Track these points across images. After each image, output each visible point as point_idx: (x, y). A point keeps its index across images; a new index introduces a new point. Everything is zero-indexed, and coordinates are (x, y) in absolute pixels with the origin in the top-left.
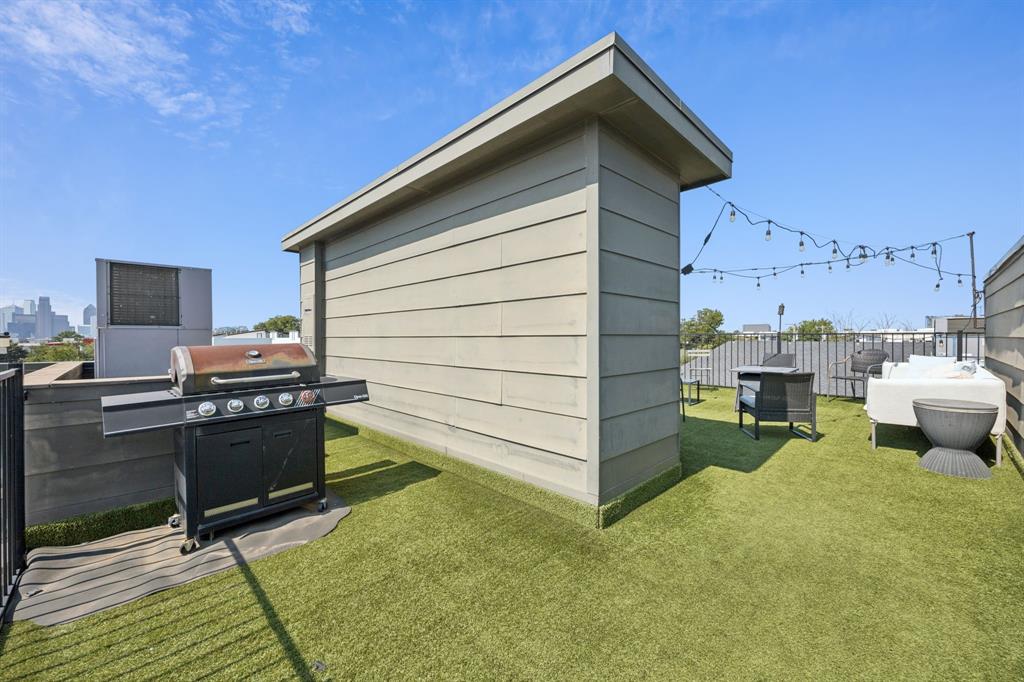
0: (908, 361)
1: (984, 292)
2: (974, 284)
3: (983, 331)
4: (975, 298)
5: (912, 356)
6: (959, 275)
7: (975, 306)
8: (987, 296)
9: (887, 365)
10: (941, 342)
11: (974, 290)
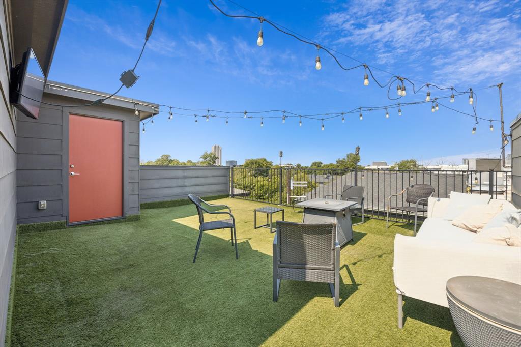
0: (449, 197)
1: (511, 136)
2: (502, 128)
3: (510, 170)
4: (503, 141)
5: (452, 192)
6: (491, 121)
7: (503, 148)
8: (513, 139)
9: (431, 200)
10: (476, 179)
11: (503, 134)
